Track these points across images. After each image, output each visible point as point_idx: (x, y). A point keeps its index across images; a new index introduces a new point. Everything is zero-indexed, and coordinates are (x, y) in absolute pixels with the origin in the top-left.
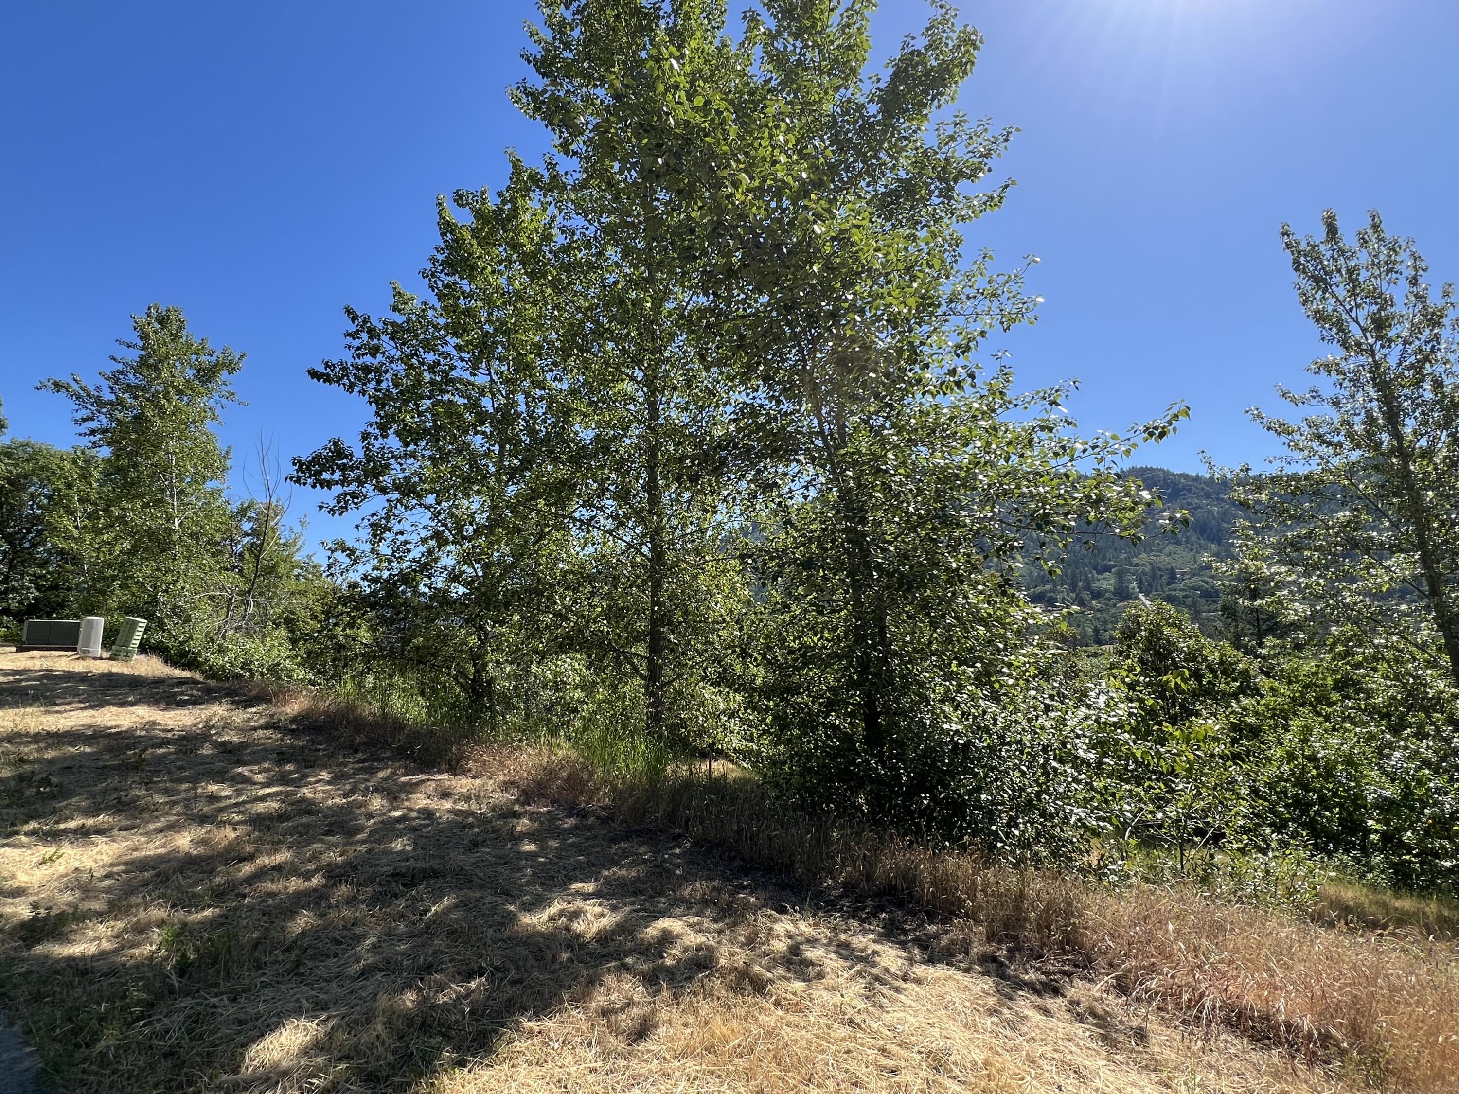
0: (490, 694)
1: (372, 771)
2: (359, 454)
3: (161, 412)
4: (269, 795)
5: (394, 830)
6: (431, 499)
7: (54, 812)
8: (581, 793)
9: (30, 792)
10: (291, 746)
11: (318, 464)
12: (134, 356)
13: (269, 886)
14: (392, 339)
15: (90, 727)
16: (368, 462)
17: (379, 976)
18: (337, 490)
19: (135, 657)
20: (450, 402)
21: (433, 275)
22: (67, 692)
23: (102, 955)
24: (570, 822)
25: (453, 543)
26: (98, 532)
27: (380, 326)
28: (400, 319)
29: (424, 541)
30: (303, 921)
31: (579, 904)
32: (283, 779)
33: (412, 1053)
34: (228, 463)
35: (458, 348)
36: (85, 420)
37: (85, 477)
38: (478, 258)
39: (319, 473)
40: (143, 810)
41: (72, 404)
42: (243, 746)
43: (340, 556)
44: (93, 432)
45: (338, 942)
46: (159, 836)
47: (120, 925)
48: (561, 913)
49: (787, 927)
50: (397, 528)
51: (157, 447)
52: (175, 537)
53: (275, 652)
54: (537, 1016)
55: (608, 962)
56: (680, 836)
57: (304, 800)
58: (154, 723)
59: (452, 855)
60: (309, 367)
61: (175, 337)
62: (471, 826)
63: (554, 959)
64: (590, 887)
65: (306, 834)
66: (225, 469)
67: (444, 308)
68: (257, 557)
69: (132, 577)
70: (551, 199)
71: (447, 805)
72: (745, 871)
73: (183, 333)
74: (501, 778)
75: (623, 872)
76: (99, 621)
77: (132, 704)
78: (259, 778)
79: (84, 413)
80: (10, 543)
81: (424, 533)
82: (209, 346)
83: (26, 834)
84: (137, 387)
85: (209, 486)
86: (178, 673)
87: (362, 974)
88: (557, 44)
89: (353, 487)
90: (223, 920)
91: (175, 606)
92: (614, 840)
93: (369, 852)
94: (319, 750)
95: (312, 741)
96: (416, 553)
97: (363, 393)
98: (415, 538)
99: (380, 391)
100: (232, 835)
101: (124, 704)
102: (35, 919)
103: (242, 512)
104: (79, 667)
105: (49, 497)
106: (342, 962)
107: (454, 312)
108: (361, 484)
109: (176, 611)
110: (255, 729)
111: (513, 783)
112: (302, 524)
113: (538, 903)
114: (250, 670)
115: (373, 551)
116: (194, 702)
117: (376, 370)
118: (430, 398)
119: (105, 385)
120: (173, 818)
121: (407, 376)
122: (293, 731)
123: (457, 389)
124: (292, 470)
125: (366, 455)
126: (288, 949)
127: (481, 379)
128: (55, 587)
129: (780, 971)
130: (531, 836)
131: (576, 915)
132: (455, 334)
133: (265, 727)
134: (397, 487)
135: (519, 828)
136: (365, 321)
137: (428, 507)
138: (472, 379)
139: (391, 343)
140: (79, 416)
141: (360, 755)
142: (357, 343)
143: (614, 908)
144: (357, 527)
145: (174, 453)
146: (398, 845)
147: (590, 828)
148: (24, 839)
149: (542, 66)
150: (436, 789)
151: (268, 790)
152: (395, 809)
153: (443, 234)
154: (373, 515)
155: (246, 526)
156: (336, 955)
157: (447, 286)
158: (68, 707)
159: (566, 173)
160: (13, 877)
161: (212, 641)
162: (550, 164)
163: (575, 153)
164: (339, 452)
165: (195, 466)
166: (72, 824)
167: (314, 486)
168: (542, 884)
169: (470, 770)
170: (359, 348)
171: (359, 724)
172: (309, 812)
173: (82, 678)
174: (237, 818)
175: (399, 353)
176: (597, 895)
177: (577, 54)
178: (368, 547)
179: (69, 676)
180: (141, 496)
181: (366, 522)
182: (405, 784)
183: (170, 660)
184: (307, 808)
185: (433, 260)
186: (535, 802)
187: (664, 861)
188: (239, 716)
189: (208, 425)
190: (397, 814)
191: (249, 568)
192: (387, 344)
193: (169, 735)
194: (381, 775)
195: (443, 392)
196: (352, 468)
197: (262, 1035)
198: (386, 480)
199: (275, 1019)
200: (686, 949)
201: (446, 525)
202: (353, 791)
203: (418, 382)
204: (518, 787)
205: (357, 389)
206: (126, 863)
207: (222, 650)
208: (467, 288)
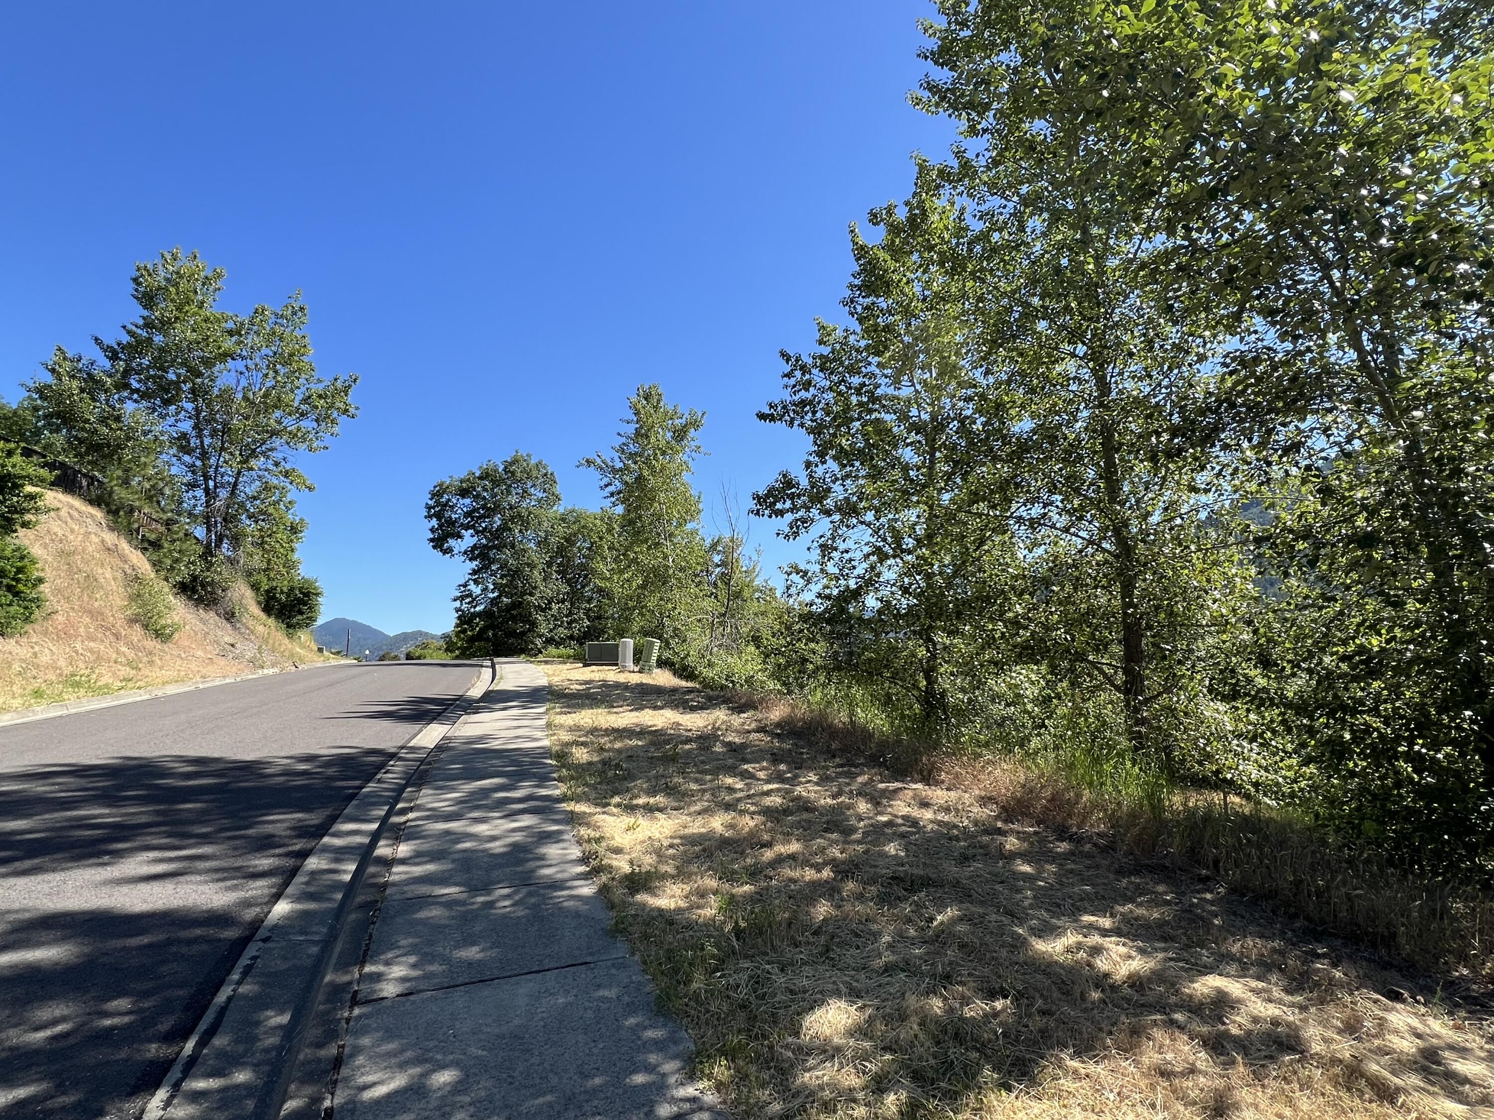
0: (945, 707)
1: (853, 776)
2: (804, 483)
3: (653, 473)
4: (772, 791)
5: (884, 834)
6: (870, 516)
7: (628, 790)
8: (1070, 815)
9: (611, 773)
10: (780, 749)
11: (772, 496)
12: (631, 429)
13: (788, 872)
14: (821, 371)
15: (637, 725)
16: (813, 488)
17: (902, 975)
18: (789, 517)
19: (655, 670)
20: (877, 419)
21: (852, 302)
22: (620, 697)
23: (679, 910)
24: (1063, 847)
25: (894, 557)
26: (621, 572)
27: (810, 361)
28: (826, 350)
29: (867, 556)
30: (822, 910)
31: (1095, 939)
32: (780, 778)
33: (952, 1062)
34: (701, 506)
35: (880, 365)
36: (606, 486)
37: (610, 531)
38: (893, 272)
39: (774, 504)
40: (684, 794)
41: (597, 474)
42: (744, 746)
43: (795, 577)
44: (612, 495)
45: (857, 936)
46: (700, 818)
47: (687, 888)
48: (1079, 946)
49: (1409, 1020)
50: (842, 546)
51: (653, 500)
52: (671, 572)
53: (749, 667)
54: (1078, 1054)
55: (1151, 1013)
56: (1207, 879)
57: (799, 798)
58: (678, 724)
59: (945, 865)
60: (757, 411)
61: (656, 408)
62: (957, 839)
63: (1083, 998)
64: (1106, 922)
65: (809, 828)
66: (699, 512)
67: (866, 331)
68: (727, 584)
69: (646, 606)
70: (962, 188)
71: (928, 815)
72: (1318, 937)
73: (662, 404)
74: (977, 792)
75: (1141, 911)
76: (629, 643)
77: (661, 708)
78: (762, 775)
79: (606, 480)
80: (570, 586)
81: (867, 549)
82: (679, 410)
83: (615, 806)
84: (636, 454)
85: (689, 526)
86: (684, 683)
87: (886, 971)
88: (953, 28)
89: (802, 513)
90: (758, 897)
91: (676, 629)
92: (1121, 872)
93: (866, 852)
94: (802, 753)
95: (795, 744)
96: (860, 571)
97: (802, 425)
98: (858, 555)
99: (815, 421)
100: (752, 824)
101: (656, 708)
102: (633, 873)
103: (713, 547)
104: (622, 678)
105: (589, 549)
106: (865, 955)
107: (875, 331)
108: (808, 509)
109: (676, 632)
110: (749, 732)
111: (990, 798)
112: (758, 552)
113: (1046, 931)
114: (733, 682)
115: (822, 571)
116: (702, 708)
117: (811, 403)
118: (859, 420)
119: (616, 455)
120: (706, 804)
121: (836, 403)
122: (778, 735)
123: (884, 406)
124: (752, 504)
125: (810, 482)
126: (816, 933)
127: (906, 392)
128: (599, 618)
129: (1414, 1080)
130: (1024, 856)
131: (1096, 950)
132: (878, 354)
133: (758, 730)
134: (839, 509)
135: (1008, 847)
136: (797, 361)
137: (869, 525)
138: (896, 393)
139: (821, 374)
140: (602, 483)
141: (837, 760)
142: (792, 381)
143: (1142, 951)
144: (809, 549)
145: (665, 503)
146: (891, 849)
147: (1089, 856)
148: (615, 810)
149: (940, 56)
150: (914, 798)
151: (771, 787)
152: (881, 813)
153: (858, 259)
154: (821, 537)
155: (717, 559)
156: (858, 947)
157: (867, 308)
158: (621, 709)
159: (977, 155)
160: (613, 838)
161: (703, 656)
162: (959, 152)
163: (985, 131)
164: (788, 483)
165: (679, 512)
166: (640, 801)
167: (770, 517)
168: (1047, 910)
169: (943, 782)
170: (794, 386)
171: (832, 732)
172: (807, 809)
173: (626, 687)
174: (753, 808)
175: (828, 383)
176: (1117, 932)
177: (976, 28)
178: (817, 568)
179: (617, 685)
180: (646, 541)
181: (816, 545)
182: (884, 791)
183: (676, 673)
184: (805, 806)
185: (851, 286)
186: (1018, 821)
187: (1192, 905)
188: (737, 720)
189: (685, 476)
190: (884, 818)
191: (722, 594)
192: (818, 377)
193: (690, 734)
194: (860, 779)
195: (870, 412)
196: (799, 496)
197: (812, 1008)
198: (829, 503)
199: (820, 996)
200: (1255, 1020)
201: (884, 540)
202: (839, 794)
203: (847, 408)
204: (997, 803)
205: (796, 423)
206: (681, 838)
207: (710, 665)
208: (884, 305)
